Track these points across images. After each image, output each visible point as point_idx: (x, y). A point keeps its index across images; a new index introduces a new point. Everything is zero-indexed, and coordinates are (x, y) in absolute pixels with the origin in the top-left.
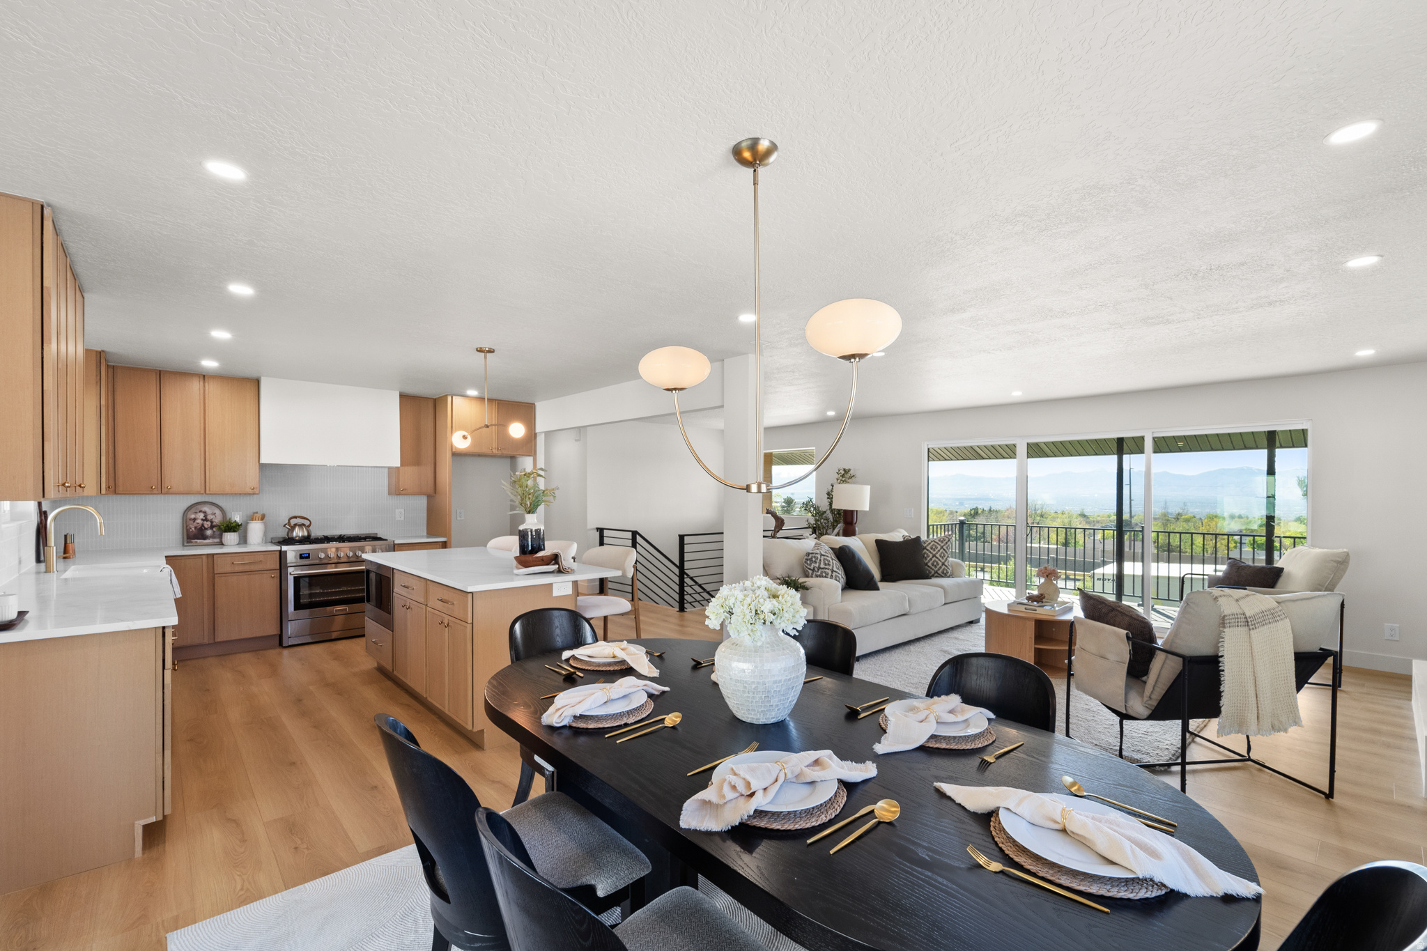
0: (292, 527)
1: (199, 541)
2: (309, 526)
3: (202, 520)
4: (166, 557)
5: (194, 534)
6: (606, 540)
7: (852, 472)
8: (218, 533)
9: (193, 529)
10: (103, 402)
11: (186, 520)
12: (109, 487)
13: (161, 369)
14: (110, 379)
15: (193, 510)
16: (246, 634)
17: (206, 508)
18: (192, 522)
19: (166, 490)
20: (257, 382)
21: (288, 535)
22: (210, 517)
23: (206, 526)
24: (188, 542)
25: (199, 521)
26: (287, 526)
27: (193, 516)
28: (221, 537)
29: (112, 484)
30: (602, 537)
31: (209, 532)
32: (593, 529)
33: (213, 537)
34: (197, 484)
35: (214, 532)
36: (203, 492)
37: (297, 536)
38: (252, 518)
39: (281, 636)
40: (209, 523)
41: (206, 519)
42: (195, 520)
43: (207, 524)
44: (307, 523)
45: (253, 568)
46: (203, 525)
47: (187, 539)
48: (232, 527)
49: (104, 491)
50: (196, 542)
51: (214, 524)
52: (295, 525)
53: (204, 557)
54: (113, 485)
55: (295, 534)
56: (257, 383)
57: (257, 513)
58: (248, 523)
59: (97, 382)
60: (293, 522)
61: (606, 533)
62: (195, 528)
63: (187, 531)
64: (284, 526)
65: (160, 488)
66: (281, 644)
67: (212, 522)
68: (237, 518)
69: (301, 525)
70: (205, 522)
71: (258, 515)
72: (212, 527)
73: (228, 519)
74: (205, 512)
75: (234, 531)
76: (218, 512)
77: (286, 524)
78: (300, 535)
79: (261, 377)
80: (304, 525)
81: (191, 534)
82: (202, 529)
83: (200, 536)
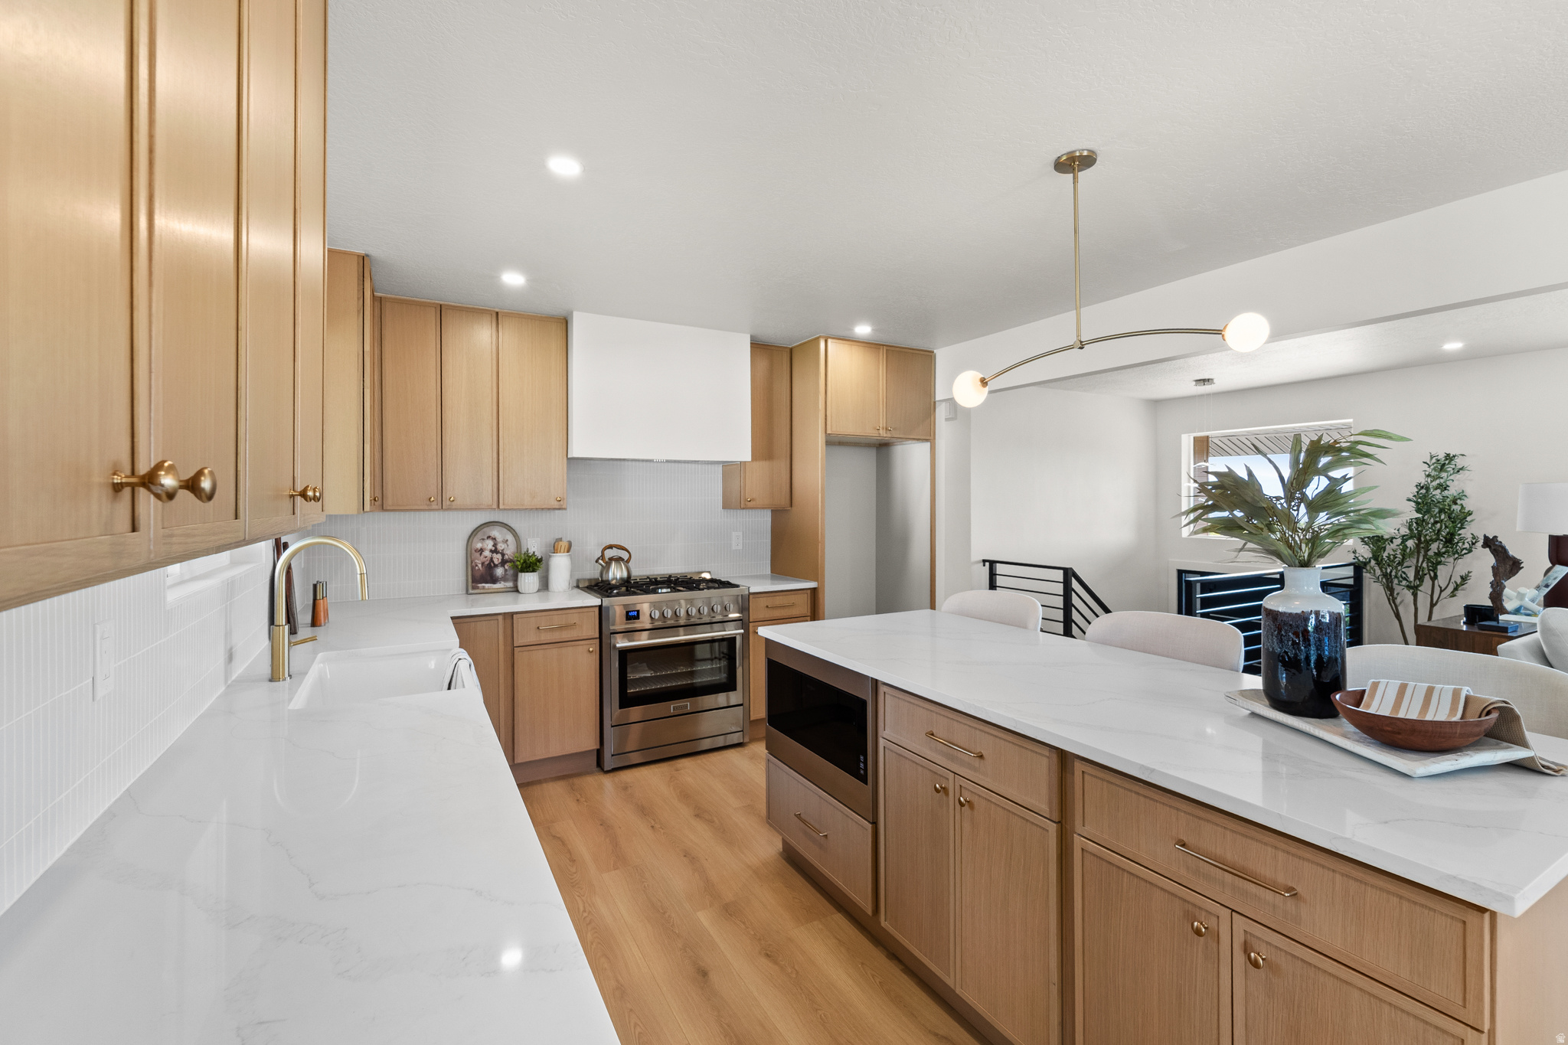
0: (606, 563)
1: (487, 585)
2: (628, 561)
3: (491, 551)
4: (452, 618)
5: (481, 576)
6: (1000, 581)
7: (1459, 462)
8: (510, 572)
9: (480, 566)
10: (367, 348)
11: (471, 552)
12: (375, 500)
13: (441, 303)
14: (377, 319)
15: (480, 535)
16: (555, 750)
17: (496, 532)
18: (478, 554)
19: (448, 503)
20: (564, 323)
21: (602, 577)
22: (501, 546)
23: (496, 562)
24: (473, 588)
25: (487, 553)
26: (600, 561)
27: (479, 546)
28: (515, 579)
29: (378, 494)
30: (993, 575)
31: (499, 571)
32: (978, 562)
33: (504, 579)
34: (487, 496)
35: (506, 570)
36: (495, 506)
37: (613, 579)
38: (555, 549)
39: (599, 753)
40: (499, 556)
41: (495, 551)
42: (481, 551)
43: (497, 558)
44: (625, 556)
45: (565, 635)
46: (491, 560)
47: (473, 582)
48: (530, 564)
49: (367, 507)
50: (484, 588)
51: (506, 557)
52: (611, 559)
53: (500, 618)
54: (380, 496)
55: (611, 576)
56: (564, 325)
57: (560, 540)
58: (550, 556)
59: (358, 311)
60: (609, 553)
61: (1000, 569)
62: (483, 564)
63: (473, 569)
64: (597, 561)
65: (441, 502)
66: (600, 764)
67: (503, 555)
68: (534, 546)
69: (619, 560)
70: (495, 555)
71: (564, 544)
72: (503, 562)
73: (524, 550)
74: (494, 539)
75: (534, 571)
76: (510, 537)
77: (599, 558)
78: (618, 577)
79: (572, 312)
80: (623, 560)
81: (478, 575)
82: (490, 566)
83: (489, 578)
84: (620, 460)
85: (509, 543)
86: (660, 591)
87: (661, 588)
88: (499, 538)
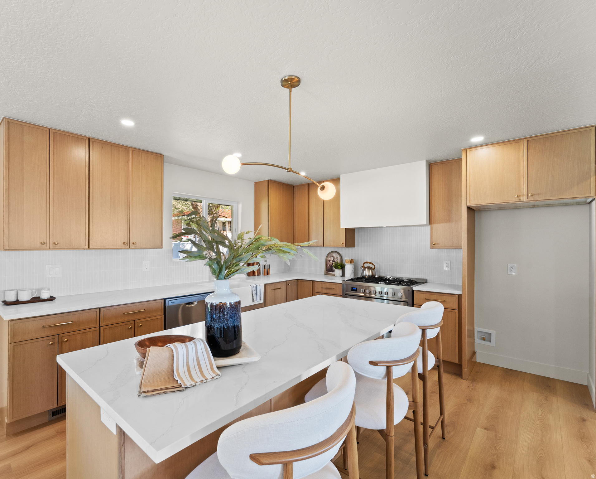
0: (364, 269)
1: (330, 272)
2: (374, 269)
3: (333, 261)
11: (327, 261)
15: (329, 256)
17: (334, 255)
22: (336, 260)
24: (327, 273)
25: (331, 262)
26: (362, 268)
27: (329, 259)
31: (334, 268)
41: (334, 261)
42: (330, 261)
45: (331, 292)
46: (332, 264)
47: (327, 271)
48: (341, 266)
50: (329, 273)
52: (367, 267)
55: (365, 274)
58: (347, 264)
60: (366, 265)
62: (330, 265)
63: (327, 266)
68: (344, 261)
69: (370, 268)
70: (333, 263)
73: (341, 262)
74: (334, 257)
75: (340, 269)
76: (339, 257)
77: (362, 267)
78: (367, 275)
79: (340, 175)
80: (372, 268)
81: (328, 268)
82: (331, 266)
83: (331, 270)
84: (374, 227)
85: (338, 259)
86: (380, 283)
87: (380, 282)
88: (335, 257)
